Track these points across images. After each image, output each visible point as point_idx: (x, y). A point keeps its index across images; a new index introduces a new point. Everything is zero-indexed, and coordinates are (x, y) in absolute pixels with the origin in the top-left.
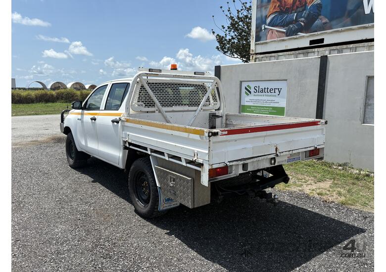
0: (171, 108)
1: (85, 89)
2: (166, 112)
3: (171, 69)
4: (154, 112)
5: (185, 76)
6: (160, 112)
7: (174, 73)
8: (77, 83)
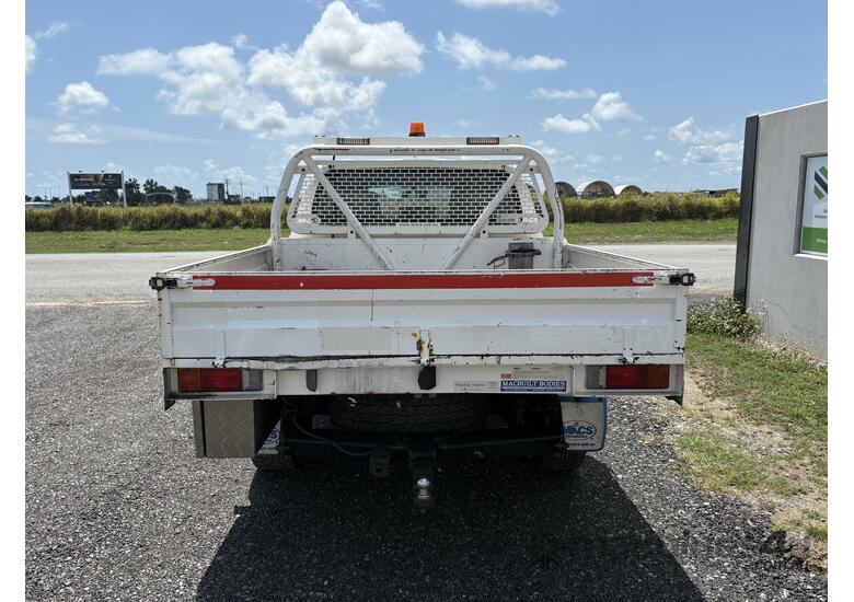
0: (392, 227)
1: (614, 194)
2: (372, 236)
3: (411, 135)
4: (345, 236)
5: (424, 150)
6: (358, 236)
7: (417, 143)
8: (597, 183)
